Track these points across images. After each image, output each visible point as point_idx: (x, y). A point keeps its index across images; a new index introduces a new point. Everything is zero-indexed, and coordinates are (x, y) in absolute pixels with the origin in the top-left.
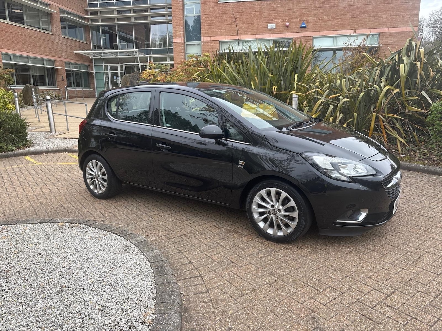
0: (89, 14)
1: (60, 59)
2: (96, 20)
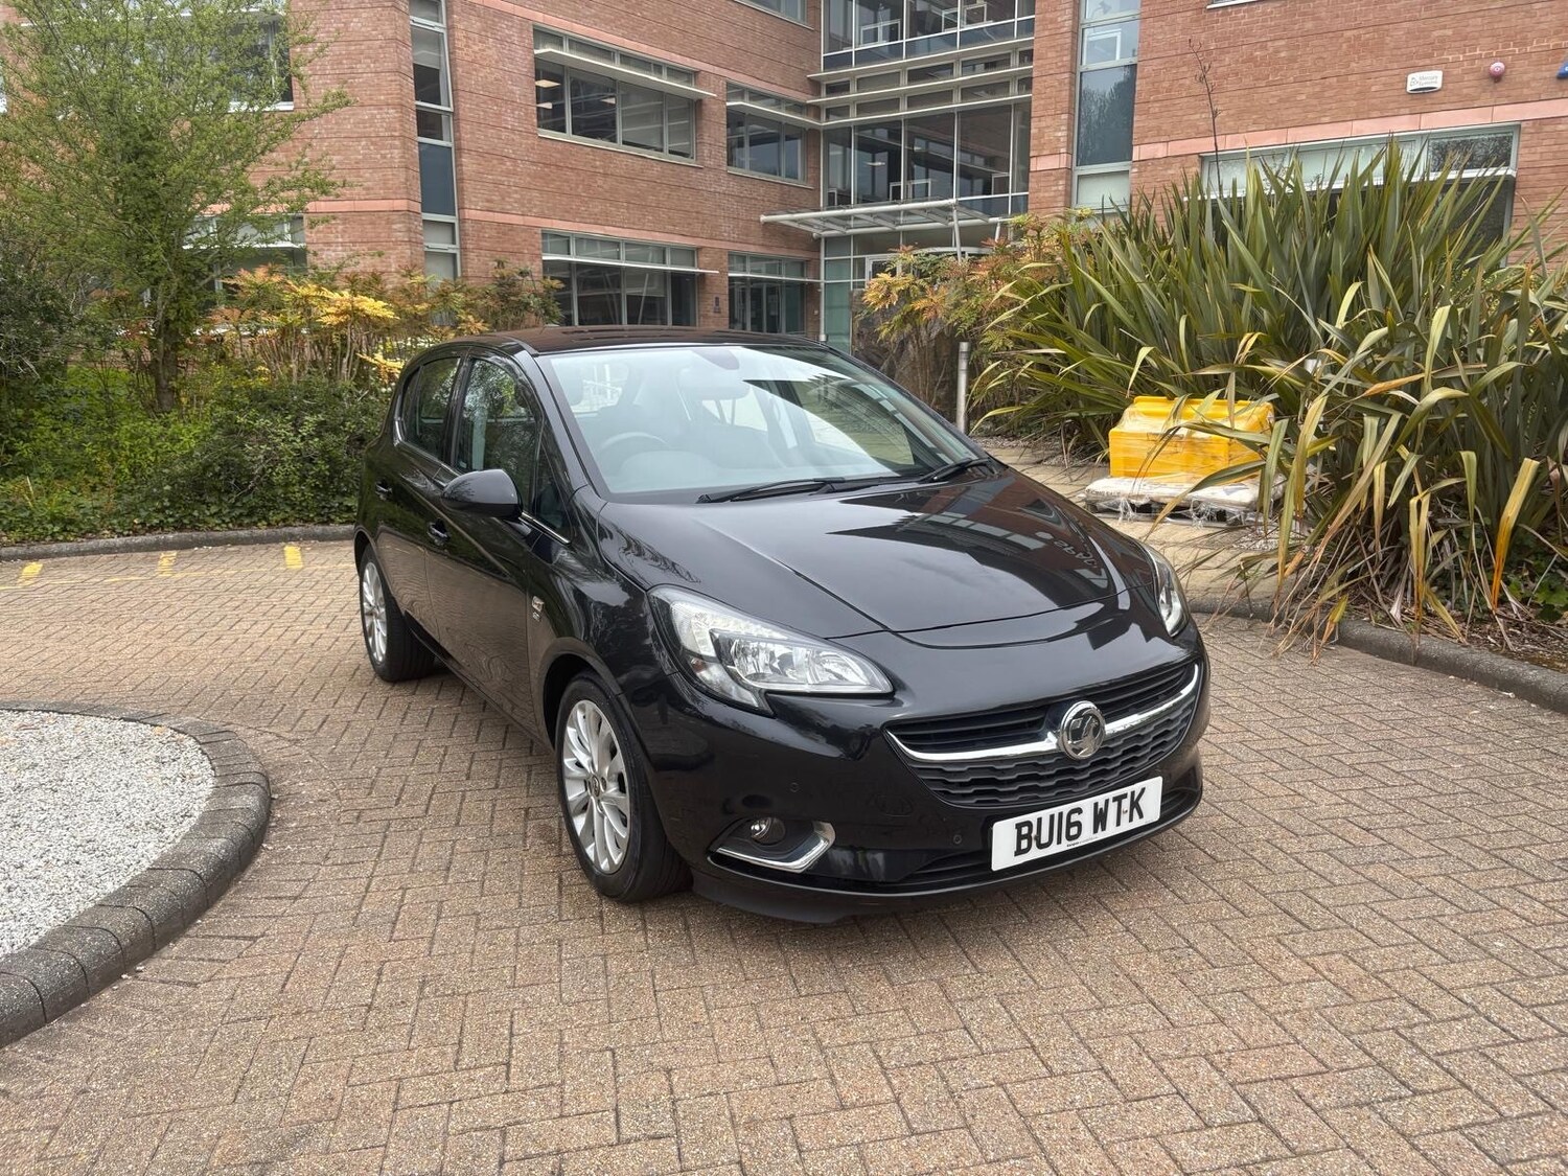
0: (824, 92)
1: (716, 244)
2: (842, 111)
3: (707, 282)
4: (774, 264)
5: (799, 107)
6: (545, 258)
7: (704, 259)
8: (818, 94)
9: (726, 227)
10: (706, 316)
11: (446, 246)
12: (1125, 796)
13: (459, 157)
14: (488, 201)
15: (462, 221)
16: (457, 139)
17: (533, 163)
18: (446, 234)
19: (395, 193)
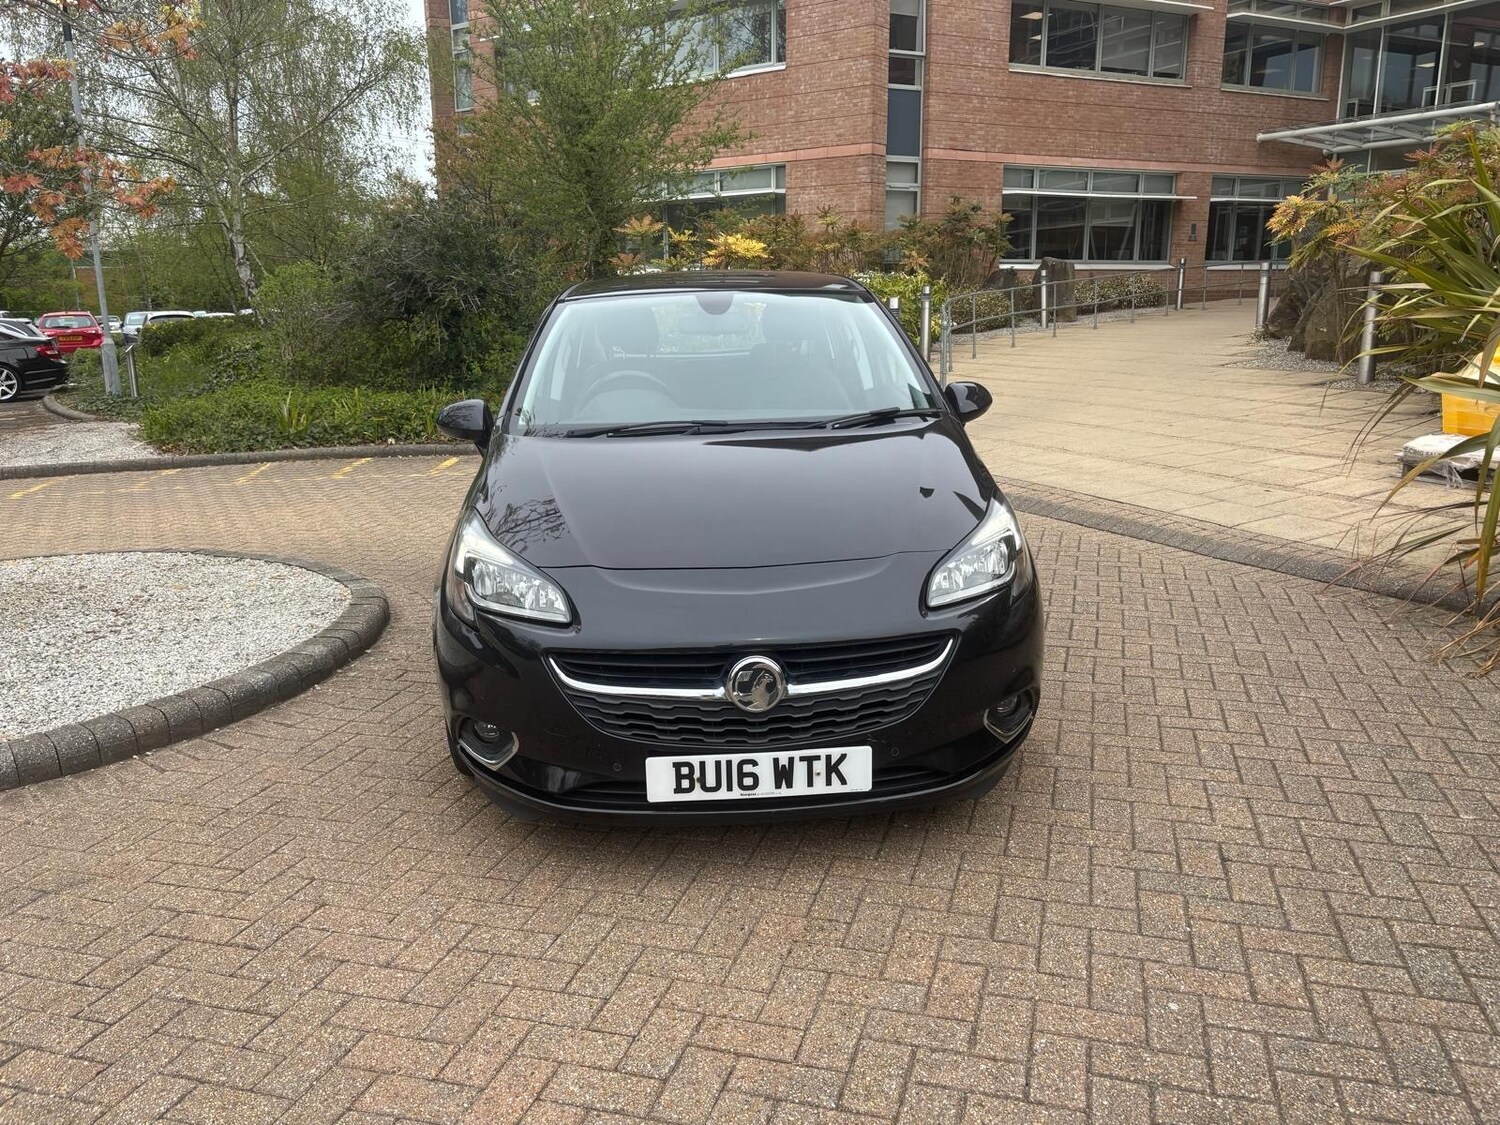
1: (1199, 168)
2: (1372, 10)
3: (1185, 208)
4: (1273, 186)
5: (1317, 11)
6: (1004, 192)
7: (1182, 184)
9: (1213, 150)
10: (1179, 245)
11: (908, 185)
12: (818, 758)
13: (927, 97)
14: (951, 139)
15: (925, 161)
16: (927, 82)
17: (1001, 99)
18: (909, 174)
19: (863, 137)
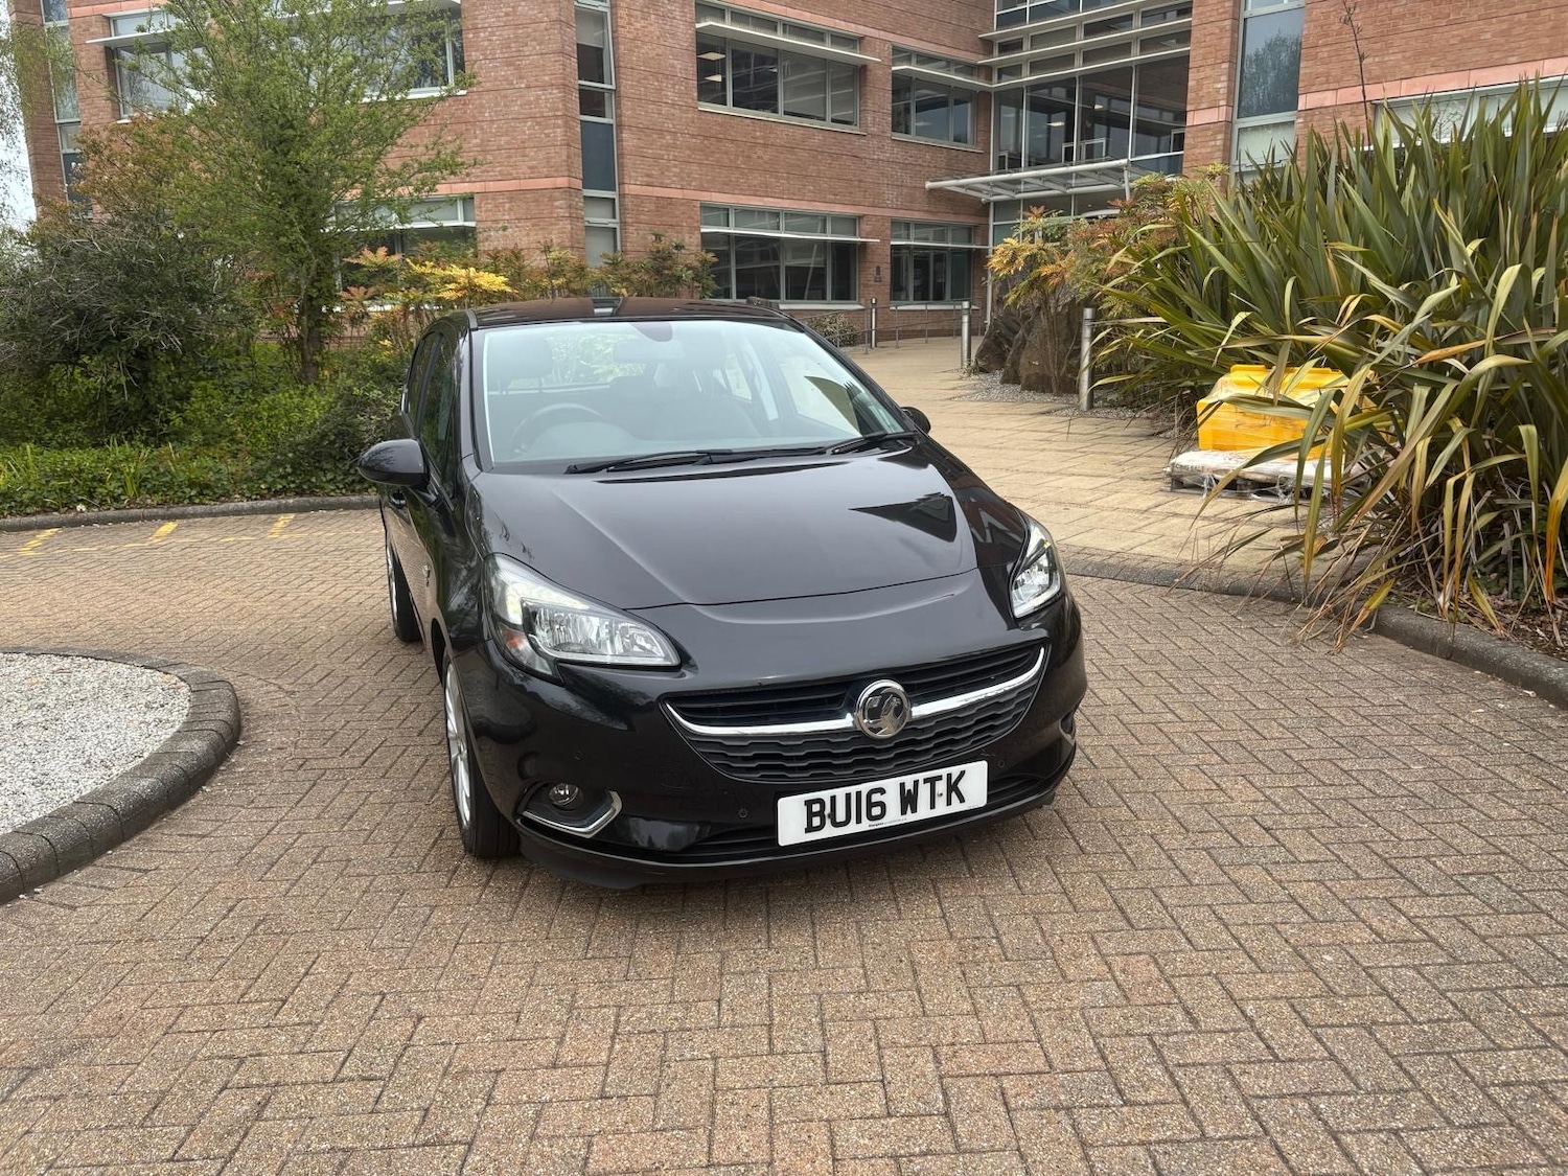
0: (996, 51)
1: (879, 212)
2: (1014, 70)
3: (869, 251)
4: (941, 231)
5: (970, 69)
6: (703, 230)
7: (866, 227)
8: (990, 53)
9: (890, 195)
10: (866, 285)
11: (605, 221)
12: (939, 778)
13: (620, 132)
14: (648, 176)
15: (622, 196)
16: (619, 116)
17: (693, 136)
18: (607, 209)
19: (557, 171)
